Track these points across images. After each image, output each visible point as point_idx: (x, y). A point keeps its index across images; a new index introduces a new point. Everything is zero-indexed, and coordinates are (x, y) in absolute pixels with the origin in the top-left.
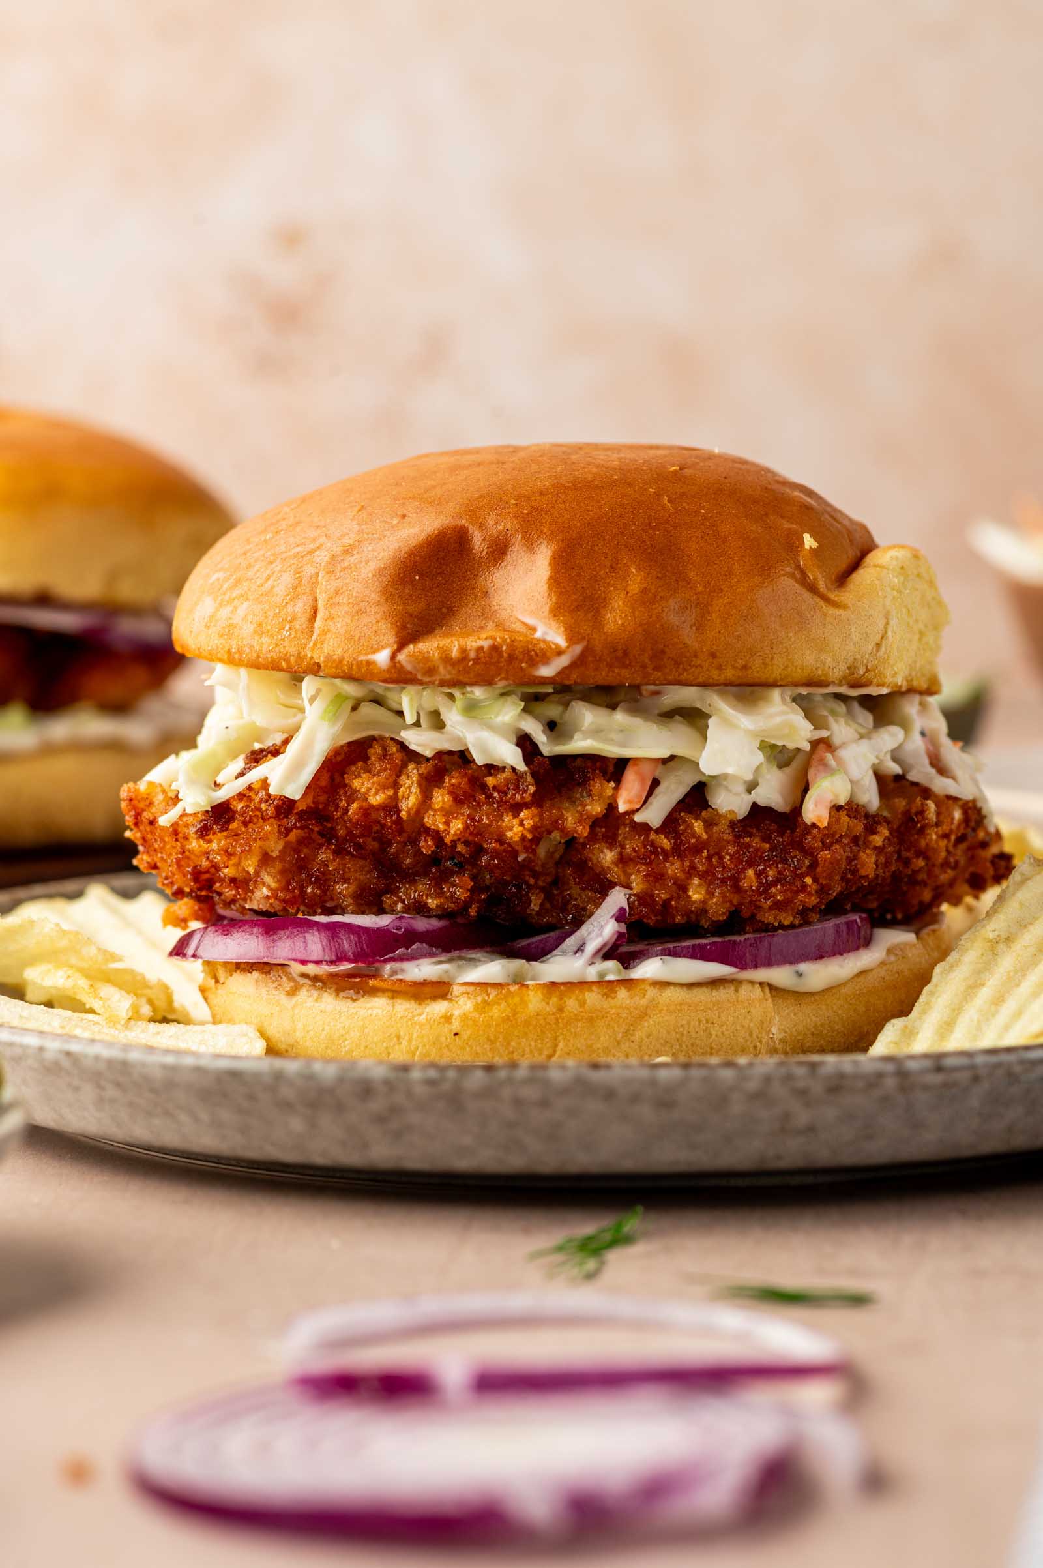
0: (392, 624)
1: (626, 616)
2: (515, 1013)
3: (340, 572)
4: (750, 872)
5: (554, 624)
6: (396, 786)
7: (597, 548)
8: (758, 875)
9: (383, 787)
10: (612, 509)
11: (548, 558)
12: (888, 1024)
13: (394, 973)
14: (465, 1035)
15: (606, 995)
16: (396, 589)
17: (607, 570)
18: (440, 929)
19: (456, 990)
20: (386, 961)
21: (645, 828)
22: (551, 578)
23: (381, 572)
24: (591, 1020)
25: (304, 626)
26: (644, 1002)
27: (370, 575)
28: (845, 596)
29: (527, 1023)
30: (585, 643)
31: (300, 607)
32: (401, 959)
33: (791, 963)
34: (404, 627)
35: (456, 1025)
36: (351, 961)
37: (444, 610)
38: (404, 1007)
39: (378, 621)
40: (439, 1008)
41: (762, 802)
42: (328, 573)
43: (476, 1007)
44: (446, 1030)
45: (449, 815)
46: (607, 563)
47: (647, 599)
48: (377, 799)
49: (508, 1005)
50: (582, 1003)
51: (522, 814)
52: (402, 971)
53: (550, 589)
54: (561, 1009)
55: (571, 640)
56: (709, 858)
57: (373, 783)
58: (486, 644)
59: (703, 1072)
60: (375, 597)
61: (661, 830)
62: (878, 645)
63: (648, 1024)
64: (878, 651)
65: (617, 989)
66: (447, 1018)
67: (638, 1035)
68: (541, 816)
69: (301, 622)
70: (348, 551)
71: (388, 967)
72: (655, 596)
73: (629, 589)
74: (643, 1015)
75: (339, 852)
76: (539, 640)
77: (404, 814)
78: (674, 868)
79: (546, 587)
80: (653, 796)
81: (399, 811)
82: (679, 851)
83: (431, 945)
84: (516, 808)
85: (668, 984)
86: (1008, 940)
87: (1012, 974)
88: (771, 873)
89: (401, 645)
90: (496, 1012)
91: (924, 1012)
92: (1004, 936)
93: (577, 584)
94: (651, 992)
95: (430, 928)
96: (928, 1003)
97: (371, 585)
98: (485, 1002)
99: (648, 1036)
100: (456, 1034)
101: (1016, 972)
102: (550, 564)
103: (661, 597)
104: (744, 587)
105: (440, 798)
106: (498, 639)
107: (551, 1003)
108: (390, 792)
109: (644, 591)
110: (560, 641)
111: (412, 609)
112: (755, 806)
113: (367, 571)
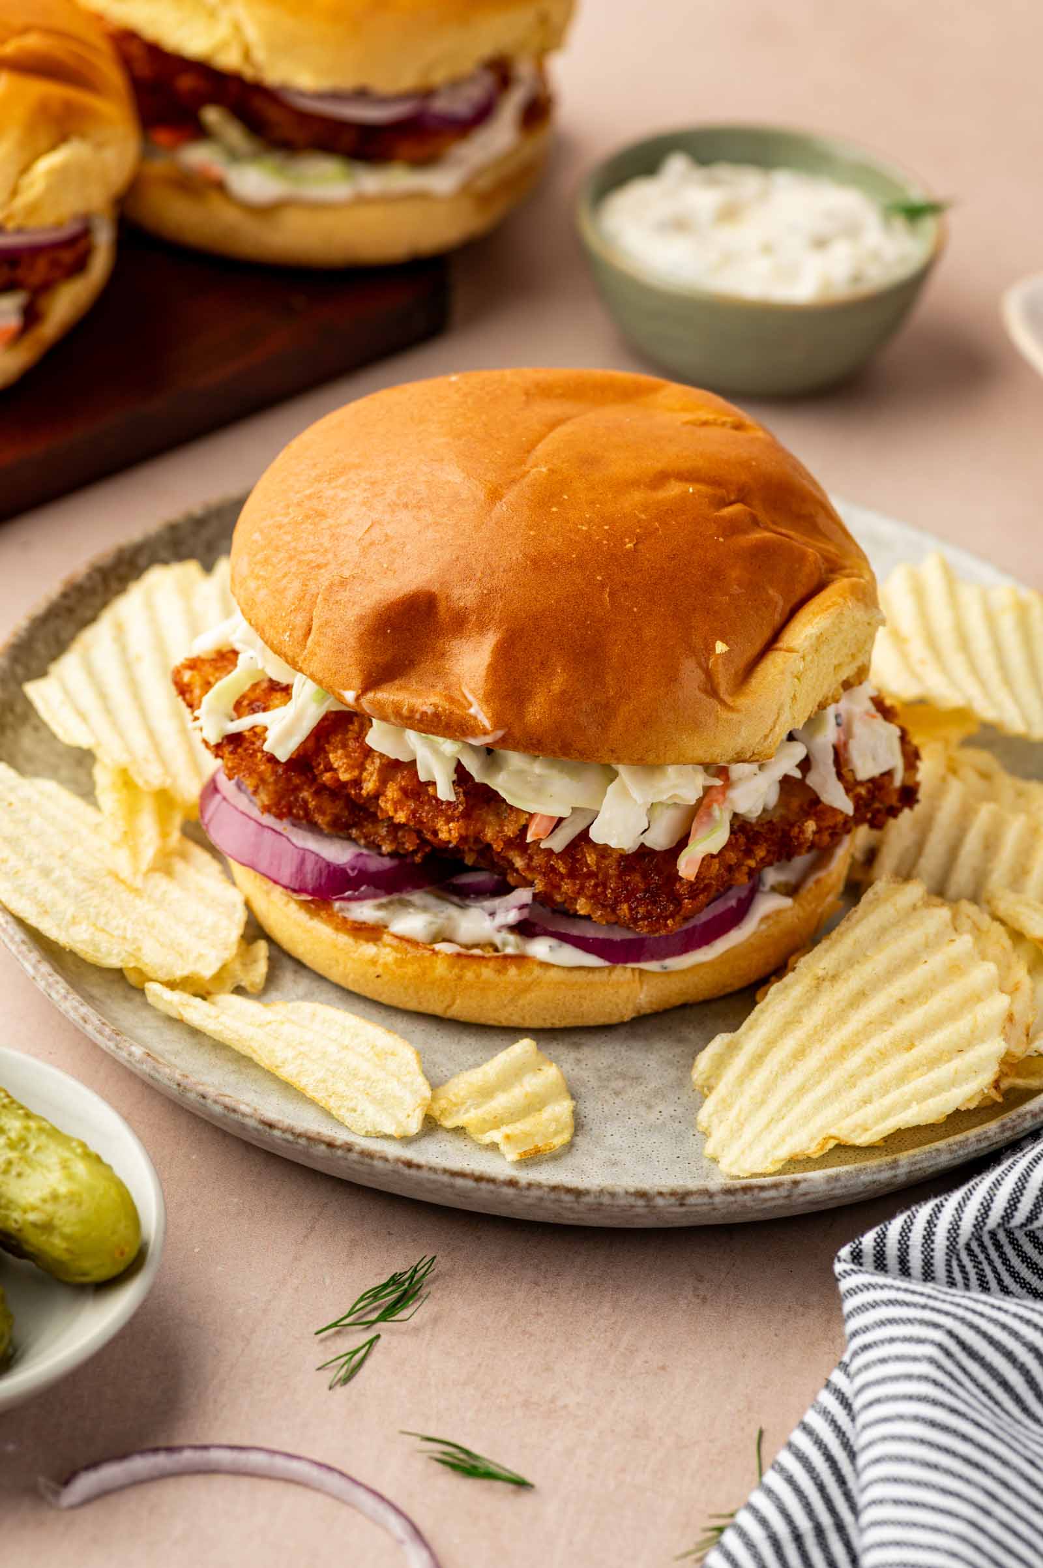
0: (361, 671)
1: (544, 712)
2: (424, 974)
3: (333, 604)
4: (625, 907)
5: (485, 708)
6: (362, 768)
7: (534, 643)
8: (631, 909)
9: (351, 767)
10: (558, 601)
11: (492, 645)
12: (718, 1036)
13: (342, 910)
14: (386, 978)
15: (499, 972)
16: (370, 639)
17: (538, 666)
18: (391, 869)
19: (386, 938)
20: (336, 900)
21: (549, 852)
22: (490, 665)
23: (361, 619)
24: (482, 989)
25: (300, 639)
26: (529, 979)
27: (352, 619)
28: (742, 702)
29: (433, 983)
30: (507, 729)
31: (300, 620)
32: (349, 899)
33: (658, 959)
34: (370, 675)
35: (379, 970)
36: (311, 894)
37: (407, 662)
38: (344, 939)
39: (350, 666)
40: (369, 950)
41: (648, 844)
42: (325, 599)
43: (396, 960)
44: (372, 971)
45: (397, 805)
46: (538, 659)
47: (564, 700)
48: (344, 777)
49: (420, 966)
50: (478, 976)
51: (451, 825)
52: (348, 910)
53: (487, 675)
54: (460, 978)
55: (496, 726)
56: (596, 886)
57: (344, 764)
58: (429, 710)
59: (491, 1187)
60: (352, 642)
61: (561, 855)
62: (766, 737)
63: (531, 996)
64: (765, 740)
65: (509, 967)
66: (373, 962)
67: (521, 1002)
68: (467, 829)
69: (299, 633)
70: (343, 583)
71: (337, 905)
72: (571, 699)
73: (552, 688)
74: (527, 988)
75: (317, 794)
76: (471, 716)
77: (364, 792)
78: (567, 887)
79: (484, 673)
80: (560, 827)
81: (361, 789)
82: (572, 874)
83: (377, 887)
84: (449, 820)
85: (553, 966)
86: (834, 978)
87: (819, 1028)
88: (641, 910)
89: (366, 689)
90: (411, 970)
91: (751, 1028)
92: (830, 973)
93: (511, 675)
94: (537, 971)
95: (381, 868)
96: (756, 1020)
97: (351, 629)
98: (402, 959)
99: (529, 1004)
100: (378, 976)
101: (823, 1026)
102: (492, 652)
103: (576, 701)
104: (649, 697)
105: (392, 792)
106: (440, 709)
107: (453, 973)
108: (356, 773)
109: (563, 693)
110: (487, 723)
111: (379, 659)
112: (642, 845)
113: (352, 614)
